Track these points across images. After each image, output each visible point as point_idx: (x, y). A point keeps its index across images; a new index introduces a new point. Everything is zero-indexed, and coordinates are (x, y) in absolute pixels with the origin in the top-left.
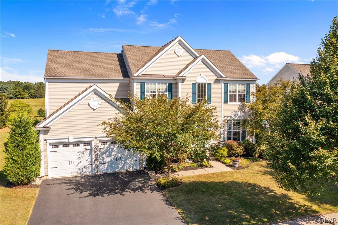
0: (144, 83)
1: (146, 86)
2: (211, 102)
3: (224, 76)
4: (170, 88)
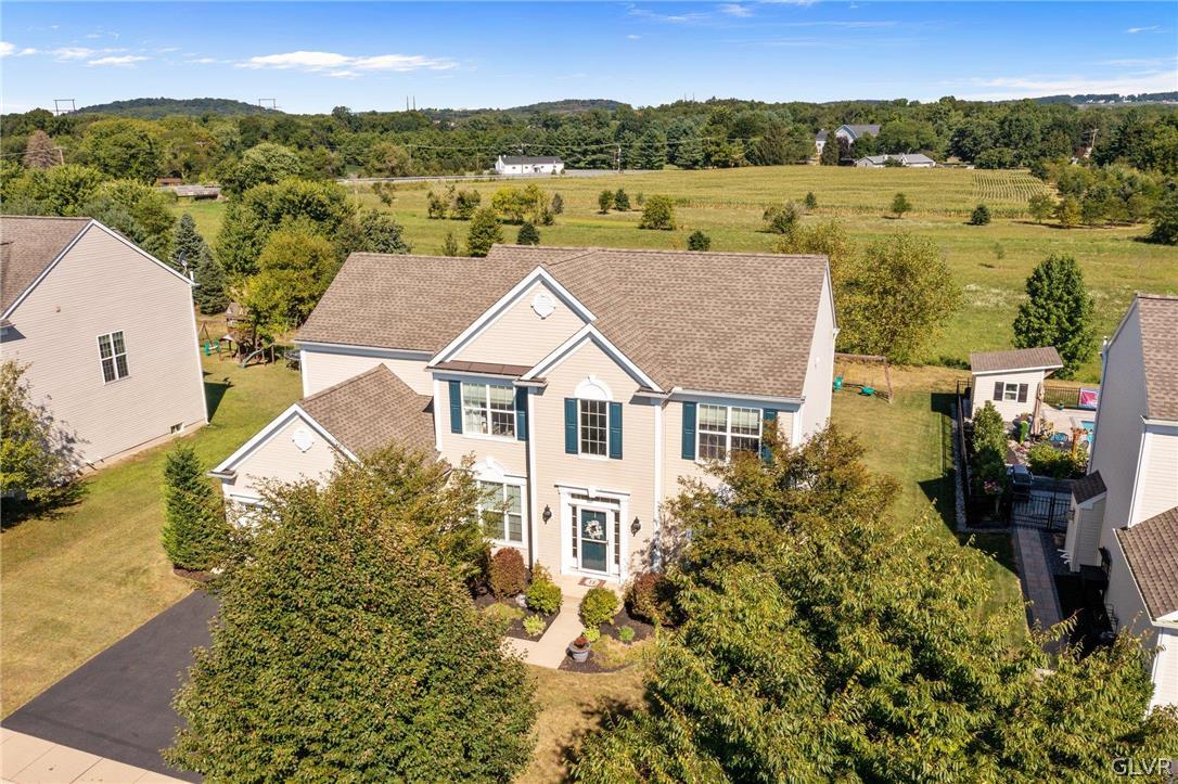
0: (459, 382)
1: (465, 390)
2: (621, 454)
3: (656, 388)
4: (521, 401)
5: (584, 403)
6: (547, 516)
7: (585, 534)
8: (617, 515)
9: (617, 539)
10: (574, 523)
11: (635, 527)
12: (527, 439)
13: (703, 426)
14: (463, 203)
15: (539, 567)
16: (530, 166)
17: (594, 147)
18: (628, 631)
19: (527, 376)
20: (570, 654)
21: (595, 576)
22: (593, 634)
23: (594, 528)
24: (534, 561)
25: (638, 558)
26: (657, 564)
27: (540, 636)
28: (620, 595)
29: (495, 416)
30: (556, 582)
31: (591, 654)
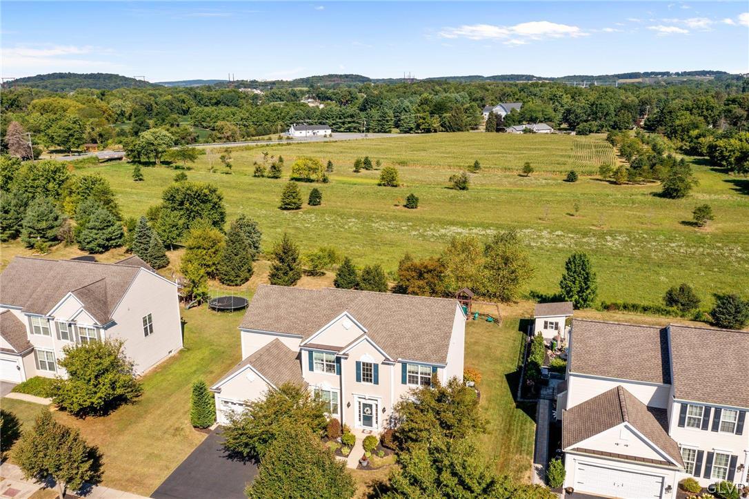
0: (313, 352)
1: (315, 355)
2: (378, 383)
3: (391, 359)
4: (338, 360)
5: (364, 364)
6: (349, 405)
7: (364, 413)
8: (377, 405)
9: (377, 414)
10: (360, 408)
11: (384, 410)
12: (340, 374)
13: (409, 372)
14: (275, 169)
15: (345, 425)
16: (310, 131)
17: (349, 120)
18: (382, 453)
19: (341, 353)
20: (360, 463)
21: (368, 428)
22: (368, 454)
23: (367, 410)
24: (343, 423)
25: (385, 422)
26: (393, 424)
27: (348, 455)
28: (378, 438)
29: (327, 365)
30: (353, 432)
31: (368, 463)
